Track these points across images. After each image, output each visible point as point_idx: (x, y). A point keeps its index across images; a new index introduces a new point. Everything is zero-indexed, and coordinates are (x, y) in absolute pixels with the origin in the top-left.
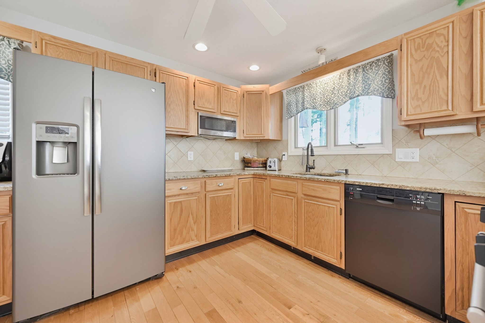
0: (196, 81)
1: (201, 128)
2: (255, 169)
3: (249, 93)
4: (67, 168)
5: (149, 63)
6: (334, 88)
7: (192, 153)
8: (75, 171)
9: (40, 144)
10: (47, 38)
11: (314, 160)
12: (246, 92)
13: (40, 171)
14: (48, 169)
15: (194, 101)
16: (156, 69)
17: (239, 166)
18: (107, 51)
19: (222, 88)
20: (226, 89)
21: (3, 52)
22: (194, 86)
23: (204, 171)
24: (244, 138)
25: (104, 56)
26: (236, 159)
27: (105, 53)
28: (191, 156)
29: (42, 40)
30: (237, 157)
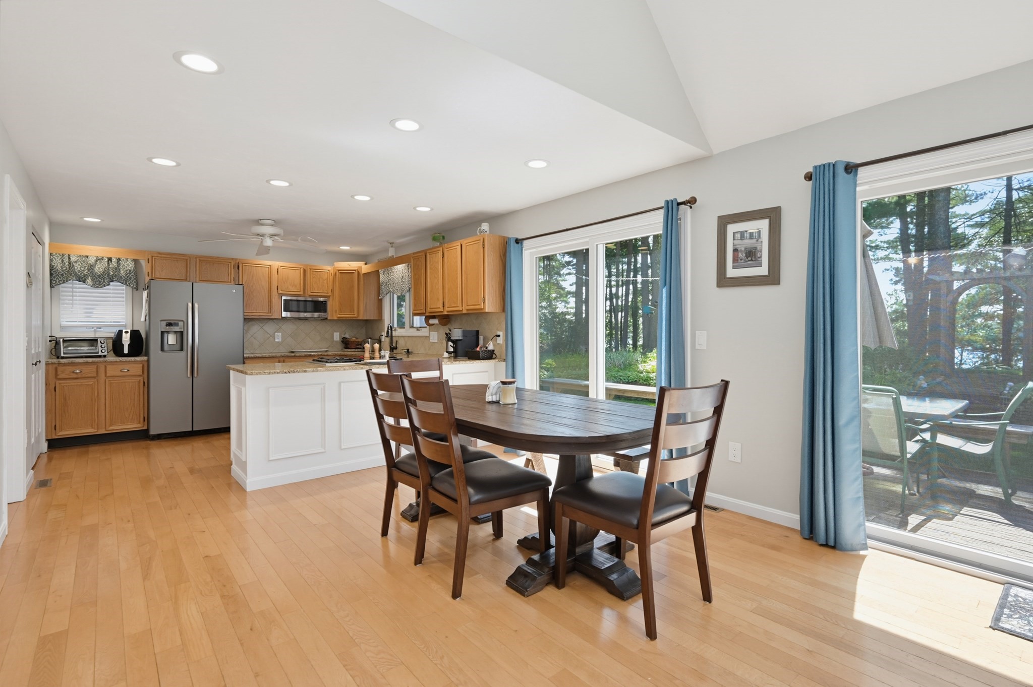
0: (279, 267)
1: (284, 311)
2: (352, 350)
3: (343, 273)
4: (178, 347)
5: (233, 259)
6: (403, 277)
7: (280, 334)
8: (182, 349)
9: (162, 333)
10: (156, 255)
11: (397, 341)
12: (339, 270)
13: (162, 349)
14: (166, 347)
15: (277, 286)
16: (239, 263)
17: (340, 346)
18: (197, 255)
19: (308, 270)
20: (314, 270)
21: (124, 265)
22: (278, 272)
23: (293, 352)
24: (336, 318)
25: (195, 259)
26: (335, 339)
27: (196, 257)
28: (278, 337)
29: (152, 257)
30: (337, 337)
